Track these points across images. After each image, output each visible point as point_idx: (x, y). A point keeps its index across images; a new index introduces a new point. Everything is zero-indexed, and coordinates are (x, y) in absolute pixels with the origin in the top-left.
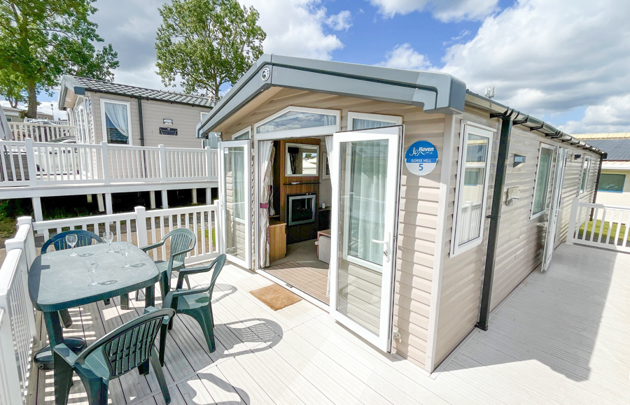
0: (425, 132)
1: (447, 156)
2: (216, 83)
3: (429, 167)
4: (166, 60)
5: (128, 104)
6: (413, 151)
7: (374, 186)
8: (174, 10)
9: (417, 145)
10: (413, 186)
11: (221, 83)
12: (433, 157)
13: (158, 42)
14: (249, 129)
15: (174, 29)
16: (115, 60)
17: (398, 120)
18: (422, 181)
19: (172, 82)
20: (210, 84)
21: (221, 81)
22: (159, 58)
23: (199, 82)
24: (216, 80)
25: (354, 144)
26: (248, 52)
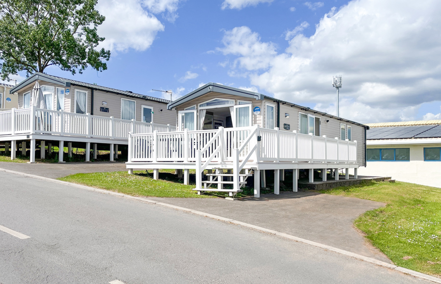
0: (257, 105)
1: (262, 110)
3: (259, 112)
5: (87, 92)
6: (255, 109)
7: (246, 120)
9: (256, 108)
10: (255, 117)
12: (259, 110)
17: (251, 102)
18: (257, 116)
25: (239, 108)
26: (80, 35)
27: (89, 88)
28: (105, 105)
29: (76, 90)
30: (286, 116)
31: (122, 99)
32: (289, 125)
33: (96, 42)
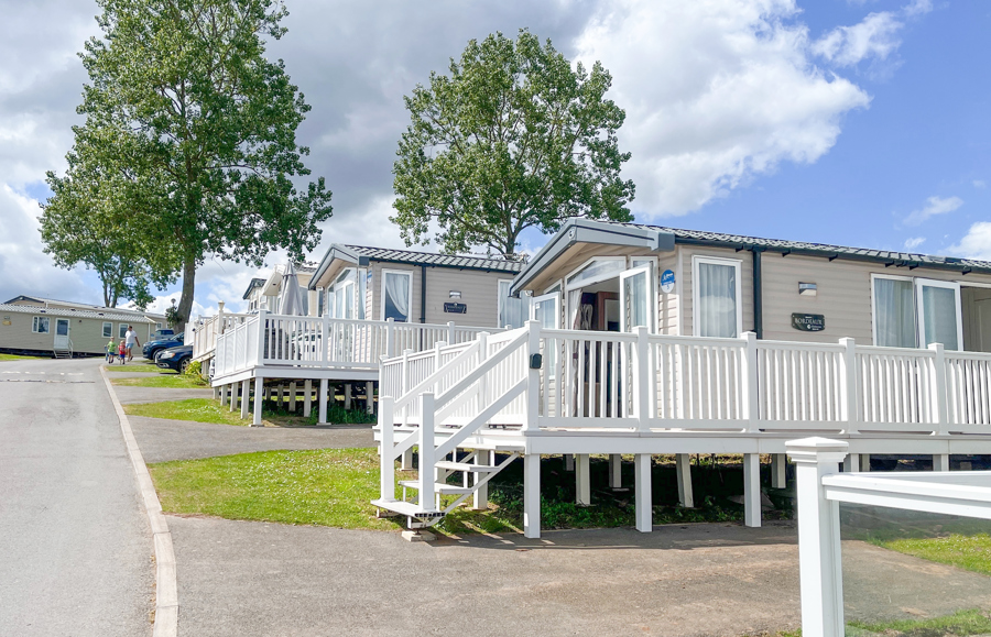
0: (668, 264)
1: (678, 278)
2: (509, 229)
3: (672, 285)
4: (412, 193)
5: (411, 274)
6: (665, 276)
8: (434, 95)
9: (666, 274)
10: (665, 301)
11: (519, 228)
12: (672, 279)
13: (399, 160)
14: (560, 282)
15: (431, 131)
16: (327, 204)
17: (657, 258)
18: (669, 296)
19: (422, 236)
20: (497, 232)
21: (520, 223)
22: (401, 191)
23: (473, 229)
24: (508, 224)
26: (582, 157)
27: (415, 264)
28: (456, 298)
29: (385, 271)
30: (801, 291)
31: (500, 280)
32: (820, 317)
33: (616, 166)
